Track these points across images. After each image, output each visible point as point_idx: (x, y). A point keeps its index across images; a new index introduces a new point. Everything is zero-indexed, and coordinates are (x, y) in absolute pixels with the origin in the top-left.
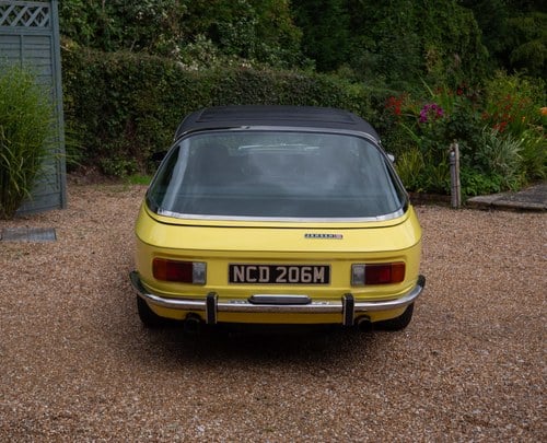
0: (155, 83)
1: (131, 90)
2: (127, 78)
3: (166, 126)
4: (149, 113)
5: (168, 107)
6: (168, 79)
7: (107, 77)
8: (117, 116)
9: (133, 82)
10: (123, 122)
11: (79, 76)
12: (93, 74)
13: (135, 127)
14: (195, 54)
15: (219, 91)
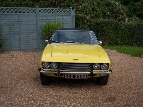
0: (111, 26)
1: (104, 27)
2: (103, 25)
3: (113, 35)
4: (109, 32)
5: (114, 31)
6: (114, 25)
7: (98, 24)
8: (101, 33)
9: (105, 26)
10: (102, 34)
11: (90, 24)
12: (94, 24)
13: (105, 35)
14: (131, 20)
15: (131, 28)
